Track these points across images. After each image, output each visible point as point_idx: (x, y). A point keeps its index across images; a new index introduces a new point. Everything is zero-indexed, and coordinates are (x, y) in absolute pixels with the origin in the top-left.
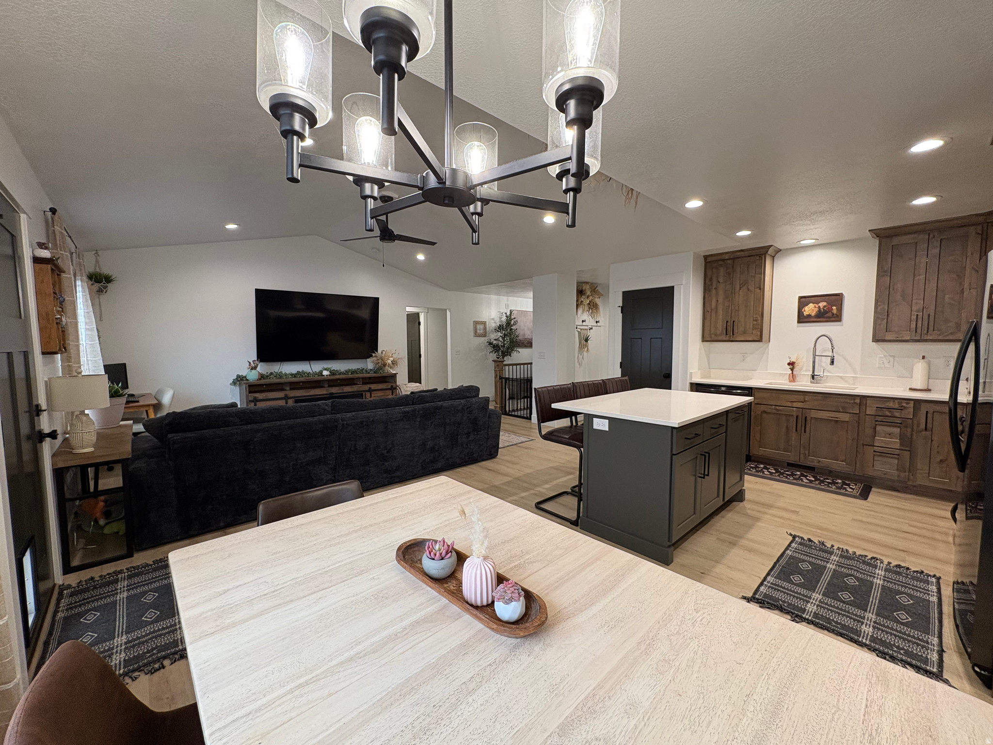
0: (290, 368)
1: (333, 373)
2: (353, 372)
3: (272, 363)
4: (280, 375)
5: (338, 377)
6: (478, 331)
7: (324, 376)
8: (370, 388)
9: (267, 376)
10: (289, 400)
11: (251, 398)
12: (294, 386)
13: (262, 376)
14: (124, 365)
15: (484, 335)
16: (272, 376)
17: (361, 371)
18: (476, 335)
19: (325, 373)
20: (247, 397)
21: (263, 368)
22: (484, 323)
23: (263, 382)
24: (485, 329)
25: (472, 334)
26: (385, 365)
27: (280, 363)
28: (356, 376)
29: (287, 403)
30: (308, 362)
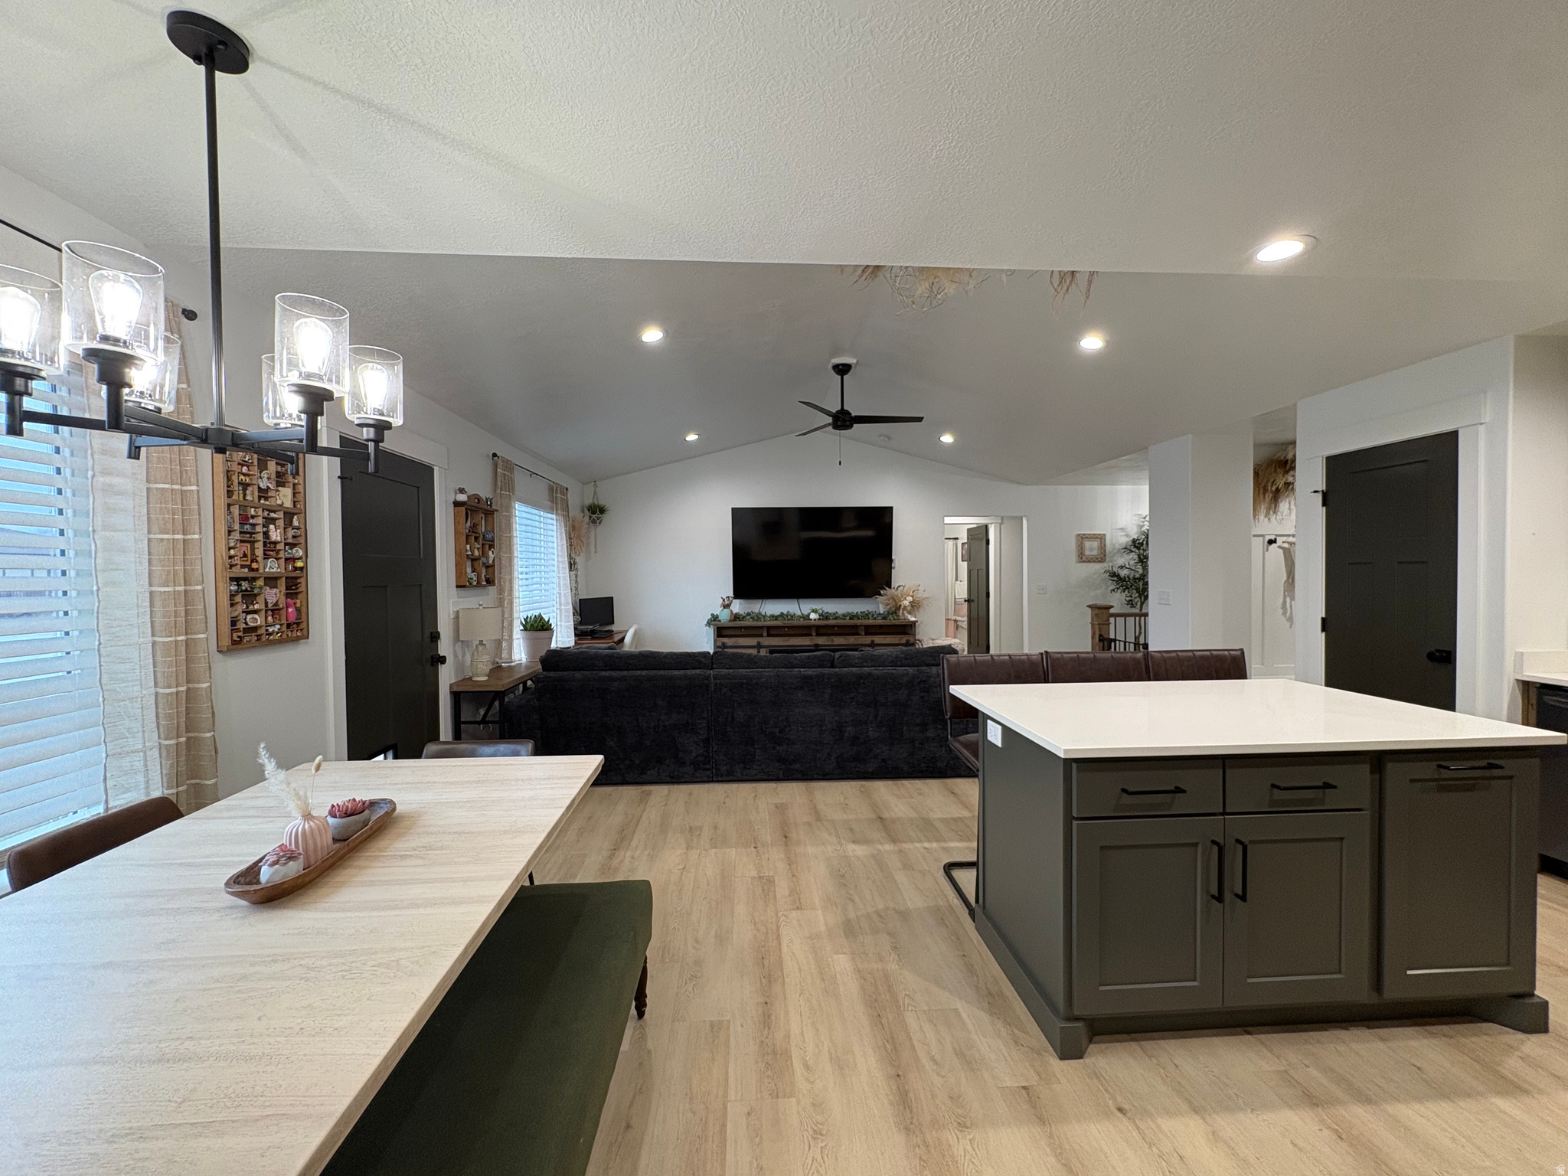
0: (773, 608)
1: (824, 616)
2: (853, 617)
3: (752, 601)
4: (759, 616)
5: (832, 622)
6: (1087, 553)
7: (811, 620)
8: (873, 641)
9: (744, 617)
10: (761, 650)
11: (719, 644)
12: (771, 631)
13: (736, 617)
14: (612, 598)
15: (1101, 558)
16: (748, 617)
17: (866, 615)
18: (1082, 557)
19: (813, 616)
20: (715, 641)
21: (738, 606)
22: (1101, 538)
23: (738, 623)
24: (1103, 547)
25: (1074, 556)
26: (898, 608)
27: (761, 601)
28: (855, 622)
29: (759, 652)
30: (795, 601)
